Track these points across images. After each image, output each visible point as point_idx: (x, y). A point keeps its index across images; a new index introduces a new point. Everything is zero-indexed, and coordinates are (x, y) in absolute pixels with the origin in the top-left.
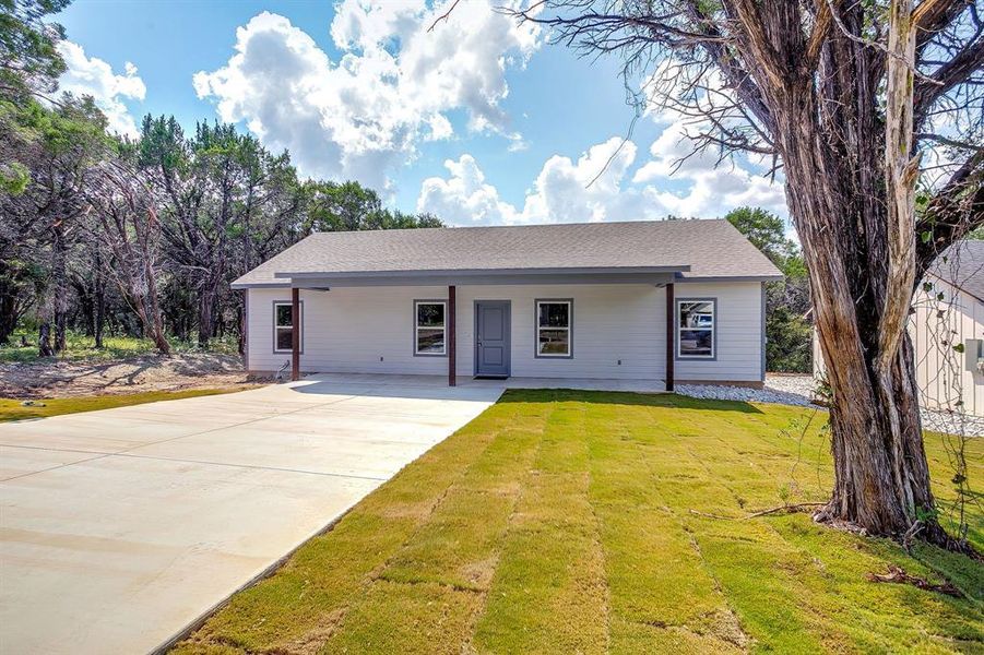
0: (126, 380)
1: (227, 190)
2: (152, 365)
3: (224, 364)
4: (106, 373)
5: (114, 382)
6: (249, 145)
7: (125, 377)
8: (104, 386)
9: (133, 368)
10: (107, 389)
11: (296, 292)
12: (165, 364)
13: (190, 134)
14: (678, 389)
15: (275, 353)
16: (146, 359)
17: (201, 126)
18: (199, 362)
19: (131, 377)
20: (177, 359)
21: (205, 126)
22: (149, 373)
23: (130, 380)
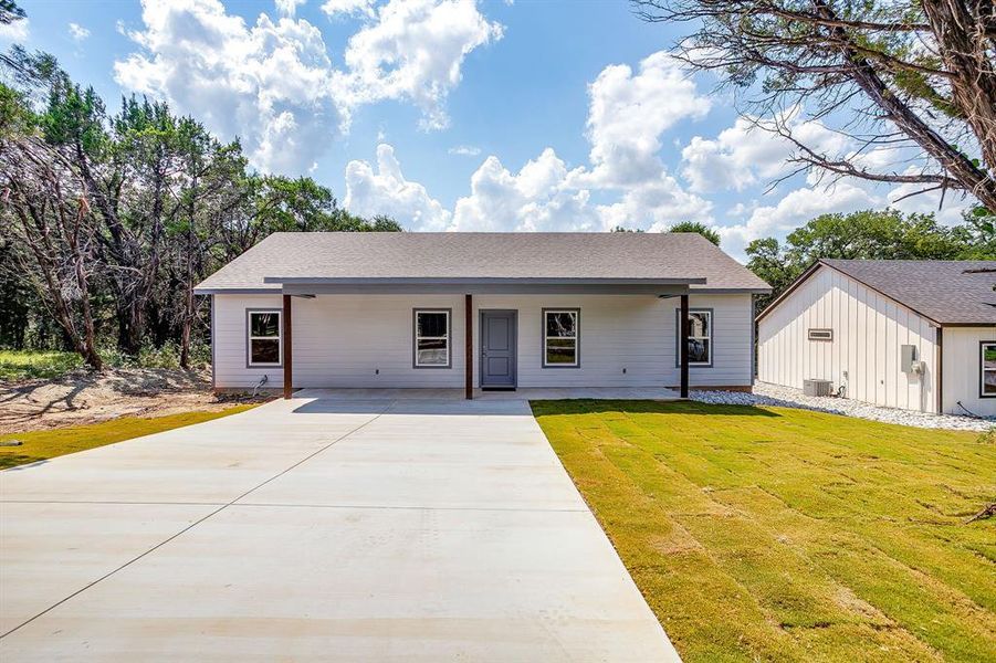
0: (64, 404)
1: (159, 179)
2: (88, 385)
3: (169, 381)
4: (33, 396)
5: (50, 406)
6: (191, 129)
7: (61, 400)
8: (41, 413)
9: (65, 390)
10: (46, 416)
11: (287, 299)
12: (101, 382)
13: (114, 110)
14: (692, 395)
15: (248, 367)
16: (76, 377)
17: (128, 102)
18: (141, 380)
19: (69, 398)
20: (112, 377)
21: (133, 103)
22: (87, 394)
23: (69, 403)
